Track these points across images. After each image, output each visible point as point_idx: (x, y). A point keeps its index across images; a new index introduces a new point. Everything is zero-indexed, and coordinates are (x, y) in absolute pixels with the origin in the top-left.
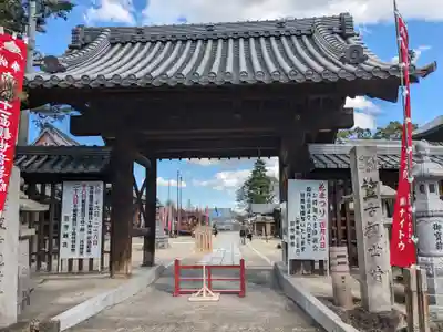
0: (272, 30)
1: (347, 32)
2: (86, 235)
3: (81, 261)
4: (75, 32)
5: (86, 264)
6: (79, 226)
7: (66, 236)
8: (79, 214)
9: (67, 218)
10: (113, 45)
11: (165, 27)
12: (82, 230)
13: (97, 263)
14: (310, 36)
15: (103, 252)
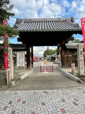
0: (58, 20)
1: (73, 21)
2: (22, 61)
3: (21, 66)
4: (17, 20)
5: (22, 67)
6: (20, 60)
7: (18, 62)
8: (20, 57)
9: (18, 58)
10: (25, 22)
11: (35, 19)
12: (21, 60)
13: (24, 67)
14: (65, 21)
15: (25, 65)
